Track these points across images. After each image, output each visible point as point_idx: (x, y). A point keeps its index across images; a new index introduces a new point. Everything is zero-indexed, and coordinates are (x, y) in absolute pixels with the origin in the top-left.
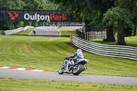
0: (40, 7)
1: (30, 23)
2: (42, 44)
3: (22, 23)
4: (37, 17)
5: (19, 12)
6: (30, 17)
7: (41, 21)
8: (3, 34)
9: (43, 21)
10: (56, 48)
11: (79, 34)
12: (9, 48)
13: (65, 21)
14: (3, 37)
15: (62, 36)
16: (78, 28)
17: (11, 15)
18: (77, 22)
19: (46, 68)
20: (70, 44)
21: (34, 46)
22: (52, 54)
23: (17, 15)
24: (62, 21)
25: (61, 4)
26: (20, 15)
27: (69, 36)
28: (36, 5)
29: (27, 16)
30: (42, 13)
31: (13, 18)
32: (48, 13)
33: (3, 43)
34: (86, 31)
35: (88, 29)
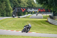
0: (34, 6)
1: (30, 13)
2: (35, 22)
3: (27, 13)
4: (33, 10)
5: (26, 8)
6: (30, 10)
7: (34, 12)
8: (19, 17)
9: (35, 12)
10: (41, 23)
11: (51, 17)
12: (22, 23)
13: (45, 12)
14: (19, 19)
15: (43, 18)
16: (50, 15)
17: (22, 10)
18: (50, 12)
19: (37, 31)
20: (47, 21)
21: (32, 22)
22: (39, 25)
23: (25, 10)
24: (43, 12)
25: (43, 5)
26: (26, 9)
27: (46, 18)
28: (33, 5)
29: (29, 10)
30: (35, 8)
31: (23, 11)
32: (38, 8)
33: (19, 21)
34: (54, 16)
35: (54, 15)
